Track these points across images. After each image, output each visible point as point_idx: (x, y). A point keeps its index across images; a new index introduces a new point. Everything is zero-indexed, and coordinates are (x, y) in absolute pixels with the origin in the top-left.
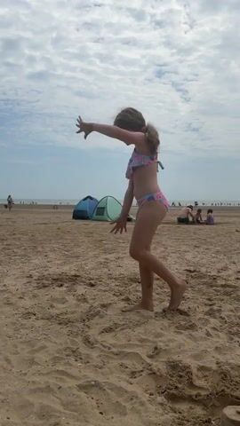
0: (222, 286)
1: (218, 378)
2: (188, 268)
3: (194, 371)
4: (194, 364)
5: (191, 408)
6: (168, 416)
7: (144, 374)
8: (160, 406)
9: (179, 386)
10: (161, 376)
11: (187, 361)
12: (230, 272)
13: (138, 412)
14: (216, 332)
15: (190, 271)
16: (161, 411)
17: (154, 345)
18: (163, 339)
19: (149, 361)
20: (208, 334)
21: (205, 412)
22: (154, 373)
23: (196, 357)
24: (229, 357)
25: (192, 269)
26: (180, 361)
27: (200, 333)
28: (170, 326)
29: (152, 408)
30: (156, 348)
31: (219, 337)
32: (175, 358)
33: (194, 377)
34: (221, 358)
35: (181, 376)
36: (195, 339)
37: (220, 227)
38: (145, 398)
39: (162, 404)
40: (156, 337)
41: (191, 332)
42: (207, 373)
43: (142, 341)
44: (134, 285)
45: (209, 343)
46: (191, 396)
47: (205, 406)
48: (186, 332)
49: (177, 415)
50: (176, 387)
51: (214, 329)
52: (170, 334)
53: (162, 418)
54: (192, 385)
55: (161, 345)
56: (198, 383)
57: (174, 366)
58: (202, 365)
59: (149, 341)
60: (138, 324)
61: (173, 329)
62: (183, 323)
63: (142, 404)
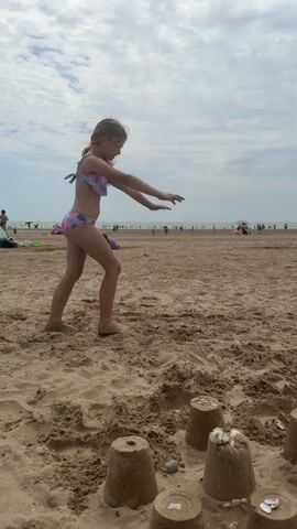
0: (125, 314)
1: (113, 413)
2: (86, 298)
3: (85, 410)
4: (84, 403)
5: (78, 452)
6: (50, 466)
7: (21, 424)
8: (39, 458)
9: (66, 430)
10: (44, 423)
11: (77, 400)
12: (134, 299)
13: (11, 468)
14: (114, 365)
15: (88, 301)
16: (42, 462)
17: (37, 389)
18: (48, 380)
19: (29, 408)
20: (105, 368)
21: (94, 454)
22: (35, 421)
23: (89, 395)
24: (126, 389)
25: (91, 298)
26: (68, 403)
27: (95, 368)
28: (58, 365)
29: (30, 461)
30: (39, 392)
31: (117, 369)
32: (63, 399)
33: (84, 417)
34: (118, 392)
35: (68, 419)
36: (88, 375)
37: (127, 251)
38: (21, 451)
39: (42, 454)
40: (40, 379)
41: (84, 368)
42: (101, 412)
43: (21, 386)
44: (15, 323)
45: (104, 377)
46: (79, 439)
47: (95, 447)
48: (79, 369)
49: (61, 464)
50: (62, 433)
51: (112, 361)
52: (58, 374)
53: (43, 470)
54: (81, 427)
55: (46, 387)
56: (89, 423)
57: (61, 409)
58: (94, 402)
59: (30, 385)
60: (18, 368)
61: (62, 367)
62: (74, 359)
63: (17, 458)
